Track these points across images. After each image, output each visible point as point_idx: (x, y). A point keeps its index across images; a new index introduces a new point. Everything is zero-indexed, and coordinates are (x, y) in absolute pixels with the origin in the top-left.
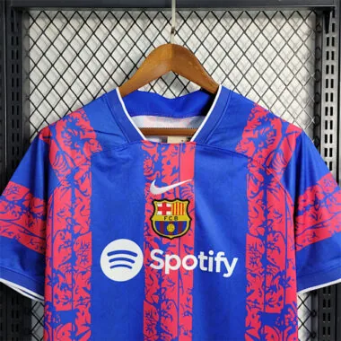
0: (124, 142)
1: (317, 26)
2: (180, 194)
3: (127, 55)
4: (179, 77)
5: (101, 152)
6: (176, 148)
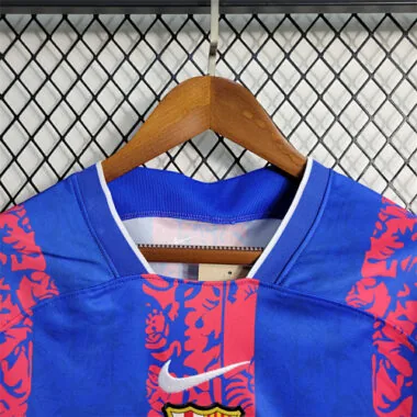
0: (106, 278)
2: (224, 394)
3: (126, 98)
4: (225, 140)
5: (55, 299)
6: (217, 292)
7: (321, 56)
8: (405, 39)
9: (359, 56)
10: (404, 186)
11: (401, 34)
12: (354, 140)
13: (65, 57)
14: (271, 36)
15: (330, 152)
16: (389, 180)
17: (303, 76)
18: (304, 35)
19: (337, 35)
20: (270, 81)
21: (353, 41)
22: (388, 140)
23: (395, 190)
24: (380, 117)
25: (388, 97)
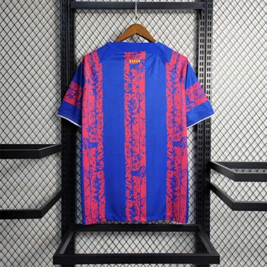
1: (197, 17)
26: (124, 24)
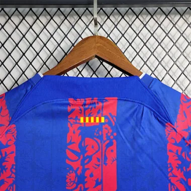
3: (59, 45)
7: (145, 26)
8: (181, 18)
9: (162, 26)
10: (182, 83)
11: (179, 16)
12: (160, 63)
13: (31, 27)
14: (123, 17)
15: (150, 68)
16: (175, 80)
17: (137, 35)
18: (137, 17)
19: (152, 17)
20: (123, 37)
21: (159, 19)
22: (175, 63)
23: (178, 85)
24: (171, 52)
25: (174, 44)
26: (72, 36)
